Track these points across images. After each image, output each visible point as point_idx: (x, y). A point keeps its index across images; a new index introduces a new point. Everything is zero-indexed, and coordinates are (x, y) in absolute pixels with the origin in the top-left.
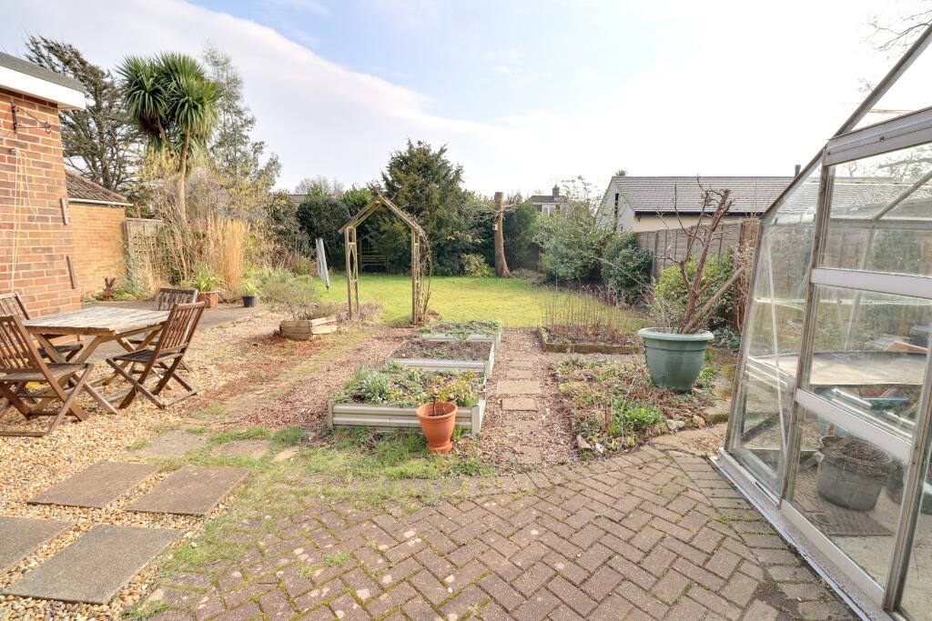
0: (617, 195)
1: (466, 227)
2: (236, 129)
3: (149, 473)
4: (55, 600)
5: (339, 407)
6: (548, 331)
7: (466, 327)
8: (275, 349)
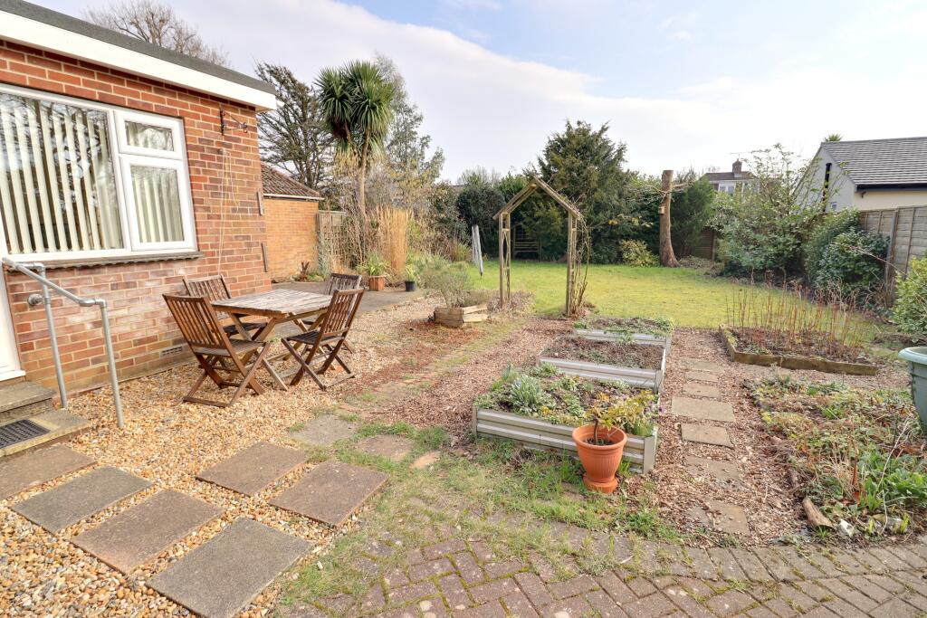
0: (829, 166)
1: (627, 210)
2: (407, 126)
3: (298, 462)
4: (183, 607)
5: (483, 413)
6: (734, 334)
7: (629, 325)
8: (429, 334)
